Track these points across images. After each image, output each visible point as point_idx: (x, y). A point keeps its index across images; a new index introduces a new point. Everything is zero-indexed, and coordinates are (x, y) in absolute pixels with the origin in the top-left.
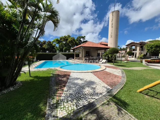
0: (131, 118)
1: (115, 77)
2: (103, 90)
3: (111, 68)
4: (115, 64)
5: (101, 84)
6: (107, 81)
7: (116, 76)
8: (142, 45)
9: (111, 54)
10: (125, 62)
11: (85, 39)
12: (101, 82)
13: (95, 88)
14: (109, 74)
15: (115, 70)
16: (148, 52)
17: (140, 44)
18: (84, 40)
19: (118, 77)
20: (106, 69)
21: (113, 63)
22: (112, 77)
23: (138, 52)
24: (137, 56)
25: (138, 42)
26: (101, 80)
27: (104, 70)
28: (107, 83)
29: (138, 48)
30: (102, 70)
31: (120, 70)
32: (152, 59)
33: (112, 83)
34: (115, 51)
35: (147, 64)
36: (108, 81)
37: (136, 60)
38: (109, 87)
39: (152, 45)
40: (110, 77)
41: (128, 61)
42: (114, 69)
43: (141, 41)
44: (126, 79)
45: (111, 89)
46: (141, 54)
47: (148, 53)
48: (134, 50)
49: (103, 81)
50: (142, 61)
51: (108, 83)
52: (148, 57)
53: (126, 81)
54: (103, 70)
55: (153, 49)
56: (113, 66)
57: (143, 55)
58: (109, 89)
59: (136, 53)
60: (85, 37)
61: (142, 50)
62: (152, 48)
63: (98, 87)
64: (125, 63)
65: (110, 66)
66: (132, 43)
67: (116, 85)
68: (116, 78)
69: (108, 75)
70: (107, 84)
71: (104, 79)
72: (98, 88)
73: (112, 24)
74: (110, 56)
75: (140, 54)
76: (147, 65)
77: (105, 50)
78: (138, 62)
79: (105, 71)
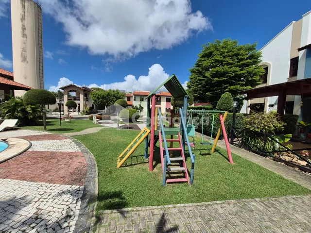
0: (139, 212)
1: (70, 159)
2: (68, 203)
3: (43, 139)
4: (48, 127)
5: (48, 191)
6: (61, 176)
7: (71, 156)
8: (86, 92)
9: (32, 104)
10: (66, 120)
12: (44, 188)
13: (37, 218)
14: (51, 156)
15: (57, 142)
16: (94, 103)
17: (84, 91)
19: (76, 156)
20: (31, 145)
21: (43, 127)
22: (64, 161)
23: (81, 102)
24: (82, 108)
25: (80, 86)
26: (41, 181)
27: (29, 150)
28: (63, 180)
29: (82, 97)
30: (20, 151)
31: (68, 140)
32: (99, 113)
33: (75, 174)
34: (49, 98)
35: (99, 121)
36: (62, 173)
37: (80, 116)
38: (76, 187)
39: (99, 95)
40: (58, 161)
41: (72, 118)
42: (54, 139)
43: (84, 86)
44: (92, 155)
45: (82, 187)
46: (86, 107)
47: (94, 106)
48: (75, 99)
49: (50, 182)
50: (92, 117)
51: (67, 180)
52: (95, 111)
53: (94, 159)
54: (25, 151)
55: (100, 100)
56: (46, 133)
57: (88, 107)
58: (79, 192)
59: (79, 104)
61: (87, 101)
62: (98, 98)
63: (45, 207)
64: (69, 124)
65: (39, 134)
66: (71, 86)
67: (85, 174)
68: (74, 159)
69: (52, 161)
70: (65, 183)
71: (47, 175)
72: (50, 209)
73: (24, 29)
74: (29, 109)
75: (85, 105)
76: (99, 123)
77: (6, 92)
78: (85, 119)
79: (33, 152)
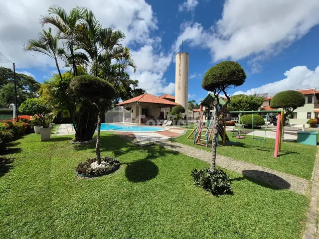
11: (137, 86)
18: (136, 88)
60: (137, 81)
73: (180, 71)
77: (171, 108)
79: (168, 131)
